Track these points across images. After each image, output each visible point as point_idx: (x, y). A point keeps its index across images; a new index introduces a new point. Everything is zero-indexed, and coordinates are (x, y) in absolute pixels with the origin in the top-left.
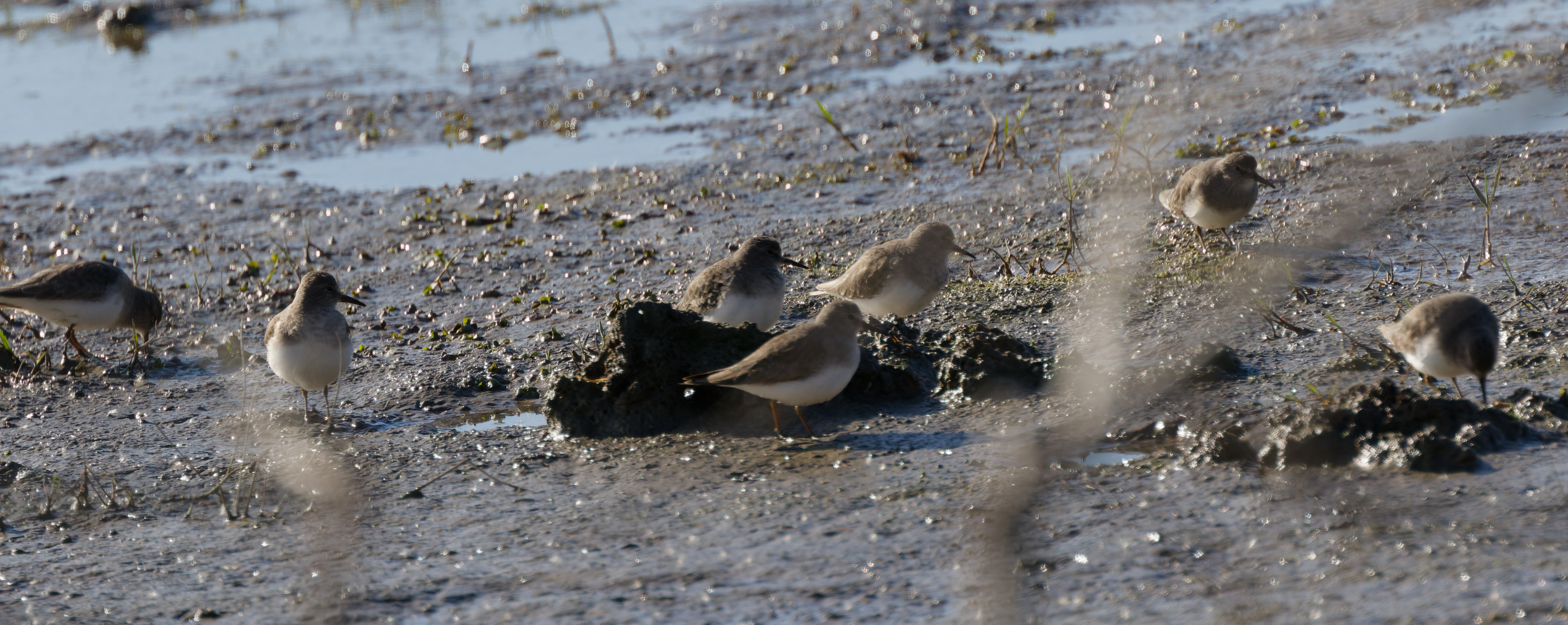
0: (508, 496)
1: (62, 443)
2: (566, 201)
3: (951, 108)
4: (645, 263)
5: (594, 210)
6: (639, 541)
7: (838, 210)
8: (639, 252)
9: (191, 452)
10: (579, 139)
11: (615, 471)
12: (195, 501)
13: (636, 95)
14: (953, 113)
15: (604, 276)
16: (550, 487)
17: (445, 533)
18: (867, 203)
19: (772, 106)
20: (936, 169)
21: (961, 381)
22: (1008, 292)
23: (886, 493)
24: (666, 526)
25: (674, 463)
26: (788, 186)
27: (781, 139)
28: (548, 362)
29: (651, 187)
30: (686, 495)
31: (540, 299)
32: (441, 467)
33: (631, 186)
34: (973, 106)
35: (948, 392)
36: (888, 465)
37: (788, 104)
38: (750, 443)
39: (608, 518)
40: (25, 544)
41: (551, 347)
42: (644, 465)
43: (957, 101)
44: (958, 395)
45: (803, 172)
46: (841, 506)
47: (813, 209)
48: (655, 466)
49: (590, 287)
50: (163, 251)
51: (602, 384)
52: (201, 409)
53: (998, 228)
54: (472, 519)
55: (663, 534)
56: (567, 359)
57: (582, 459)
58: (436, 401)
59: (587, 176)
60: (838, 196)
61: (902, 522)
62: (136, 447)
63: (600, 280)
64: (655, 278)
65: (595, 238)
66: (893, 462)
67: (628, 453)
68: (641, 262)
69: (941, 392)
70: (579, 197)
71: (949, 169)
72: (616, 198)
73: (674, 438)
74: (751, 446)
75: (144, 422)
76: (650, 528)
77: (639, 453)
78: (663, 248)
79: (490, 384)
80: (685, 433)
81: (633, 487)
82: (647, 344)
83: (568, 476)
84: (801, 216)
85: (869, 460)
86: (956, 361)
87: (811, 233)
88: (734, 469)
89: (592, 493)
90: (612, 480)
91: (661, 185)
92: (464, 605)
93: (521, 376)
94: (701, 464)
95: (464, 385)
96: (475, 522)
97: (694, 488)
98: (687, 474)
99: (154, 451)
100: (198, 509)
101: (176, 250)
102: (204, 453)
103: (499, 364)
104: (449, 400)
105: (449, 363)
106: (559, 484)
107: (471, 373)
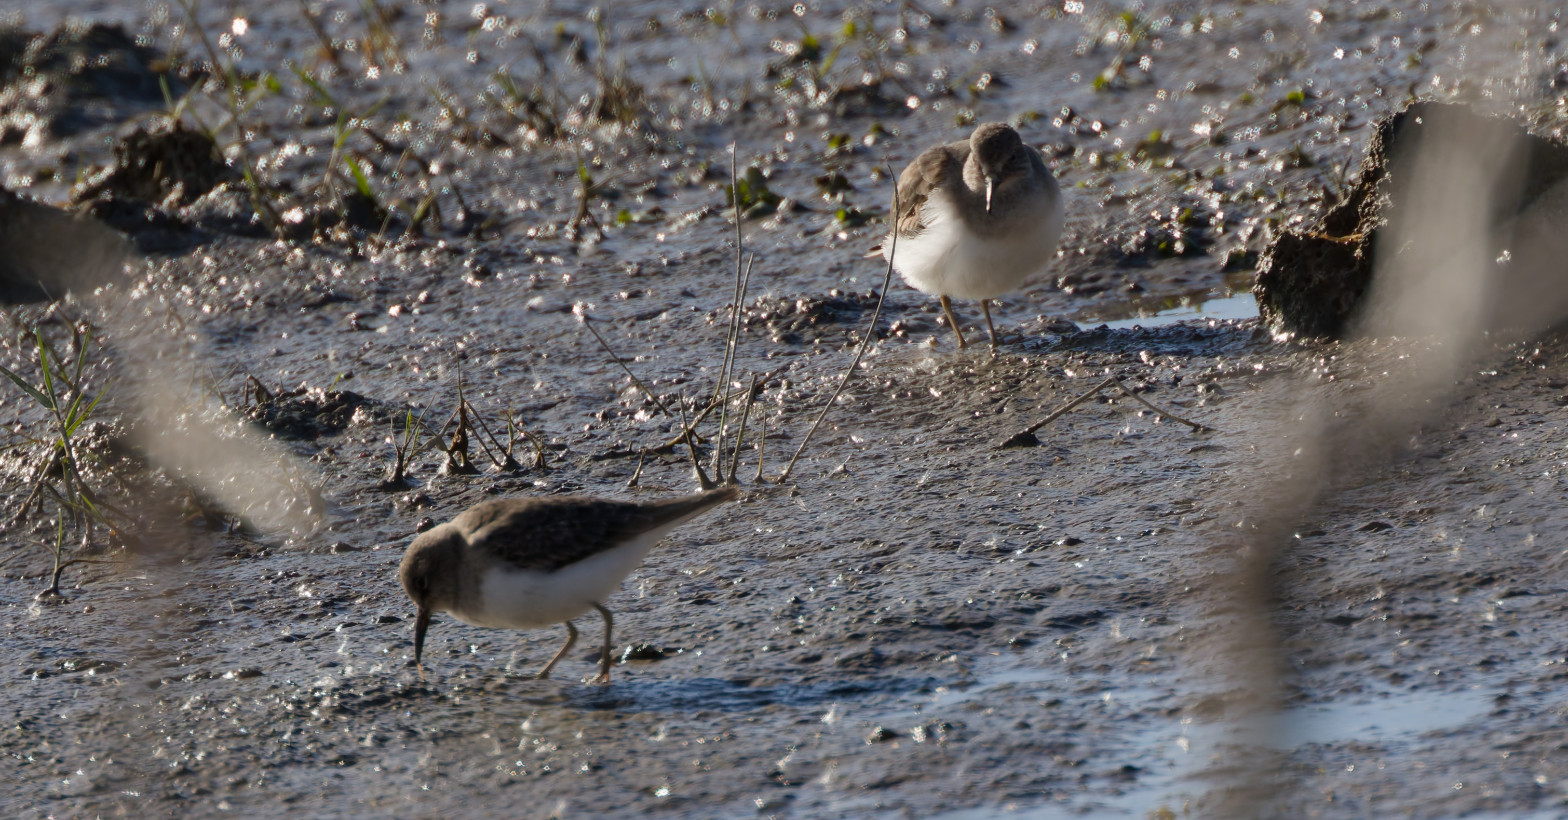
0: (1183, 441)
1: (439, 358)
6: (1393, 515)
9: (658, 369)
12: (648, 457)
16: (1256, 425)
24: (1441, 490)
28: (1280, 206)
30: (1482, 436)
31: (1287, 95)
40: (356, 533)
51: (1353, 245)
52: (686, 294)
54: (1116, 481)
55: (1435, 504)
56: (1314, 200)
57: (1317, 374)
58: (1086, 276)
62: (565, 362)
75: (587, 318)
76: (1413, 494)
79: (1179, 247)
92: (1081, 632)
93: (1233, 229)
94: (1516, 381)
95: (1133, 248)
96: (1118, 486)
97: (1498, 423)
98: (1490, 398)
99: (594, 369)
100: (654, 470)
101: (688, 16)
102: (679, 370)
103: (1197, 210)
104: (1108, 273)
105: (1115, 210)
106: (1272, 418)
107: (1149, 226)
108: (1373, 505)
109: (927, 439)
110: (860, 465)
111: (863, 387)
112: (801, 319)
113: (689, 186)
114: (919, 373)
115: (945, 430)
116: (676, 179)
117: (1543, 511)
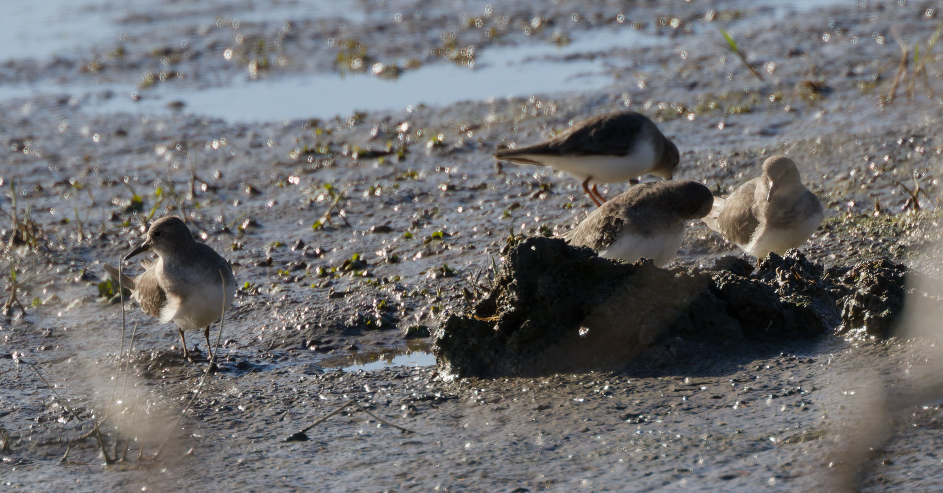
0: (395, 438)
2: (461, 133)
3: (861, 35)
4: (542, 196)
5: (490, 142)
6: (530, 485)
7: (742, 141)
8: (535, 185)
9: (69, 393)
10: (477, 68)
11: (506, 413)
12: (72, 444)
13: (536, 23)
14: (863, 41)
15: (498, 210)
16: (439, 429)
17: (330, 477)
18: (772, 134)
19: (676, 33)
20: (844, 98)
21: (865, 319)
22: (915, 227)
23: (785, 436)
24: (558, 469)
25: (567, 404)
26: (691, 117)
27: (685, 68)
28: (439, 299)
29: (549, 118)
30: (579, 437)
31: (432, 234)
32: (327, 409)
33: (529, 117)
34: (884, 33)
35: (852, 330)
36: (789, 406)
37: (692, 33)
38: (646, 384)
39: (497, 462)
41: (443, 284)
42: (536, 406)
43: (867, 28)
44: (863, 334)
45: (707, 102)
46: (739, 449)
47: (717, 140)
48: (547, 407)
49: (484, 221)
50: (44, 186)
51: (493, 323)
52: (80, 348)
53: (906, 160)
54: (357, 463)
55: (554, 478)
56: (458, 296)
57: (473, 400)
58: (323, 340)
59: (483, 107)
60: (742, 127)
61: (802, 466)
62: (12, 388)
63: (495, 215)
64: (551, 212)
65: (489, 171)
66: (793, 403)
67: (520, 394)
68: (537, 196)
69: (845, 330)
70: (475, 128)
71: (857, 98)
72: (512, 129)
73: (567, 379)
74: (647, 386)
75: (21, 362)
76: (541, 471)
77: (532, 394)
78: (559, 181)
79: (379, 323)
80: (580, 373)
81: (524, 429)
82: (540, 281)
83: (458, 418)
84: (704, 147)
85: (769, 401)
86: (860, 298)
87: (714, 166)
88: (629, 411)
89: (482, 435)
90: (503, 421)
91: (560, 116)
93: (411, 313)
94: (595, 405)
95: (351, 323)
96: (360, 465)
97: (587, 430)
98: (581, 415)
99: (31, 392)
100: (75, 452)
101: (58, 184)
102: (82, 393)
103: (388, 301)
104: (336, 339)
105: (337, 301)
106: (448, 425)
107: (360, 310)
108: (518, 478)
109: (239, 436)
110: (200, 450)
111: (198, 405)
112: (153, 364)
113: (74, 283)
114: (231, 396)
115: (249, 431)
116: (65, 280)
117: (621, 483)
